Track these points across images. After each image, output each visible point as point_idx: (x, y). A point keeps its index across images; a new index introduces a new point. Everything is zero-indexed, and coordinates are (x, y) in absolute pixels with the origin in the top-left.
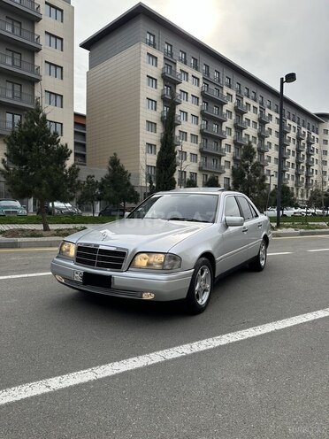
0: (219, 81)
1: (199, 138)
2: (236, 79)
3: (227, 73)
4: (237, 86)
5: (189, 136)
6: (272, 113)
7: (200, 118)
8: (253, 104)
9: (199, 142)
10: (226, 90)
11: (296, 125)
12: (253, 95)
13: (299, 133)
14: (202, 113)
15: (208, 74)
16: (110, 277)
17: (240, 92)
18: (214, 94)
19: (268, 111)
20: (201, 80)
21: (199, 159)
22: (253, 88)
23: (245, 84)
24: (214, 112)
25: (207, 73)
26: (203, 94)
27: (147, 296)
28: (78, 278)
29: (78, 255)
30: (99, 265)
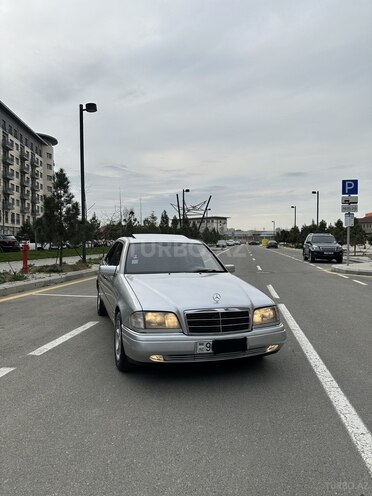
11: (19, 143)
13: (22, 152)
16: (245, 339)
27: (270, 349)
28: (204, 349)
29: (189, 323)
30: (226, 330)
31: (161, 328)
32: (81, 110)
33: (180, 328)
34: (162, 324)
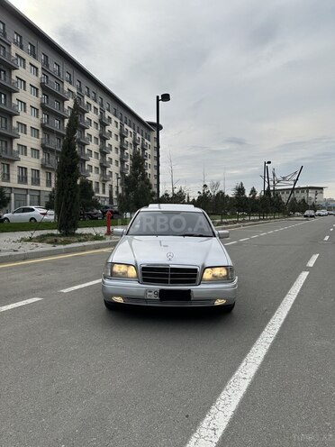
0: (59, 75)
1: (41, 133)
2: (77, 76)
3: (66, 68)
4: (78, 83)
5: (28, 129)
6: (111, 116)
7: (40, 111)
8: (93, 104)
9: (40, 137)
10: (67, 86)
11: (132, 131)
12: (93, 95)
13: (135, 138)
14: (42, 105)
15: (48, 66)
16: (189, 291)
17: (80, 90)
18: (54, 88)
19: (107, 114)
20: (40, 70)
21: (41, 155)
22: (93, 88)
23: (85, 83)
24: (54, 106)
25: (46, 63)
26: (42, 85)
27: (219, 302)
28: (152, 296)
29: (143, 275)
30: (173, 282)
31: (124, 277)
32: (158, 101)
33: (137, 278)
34: (125, 273)
